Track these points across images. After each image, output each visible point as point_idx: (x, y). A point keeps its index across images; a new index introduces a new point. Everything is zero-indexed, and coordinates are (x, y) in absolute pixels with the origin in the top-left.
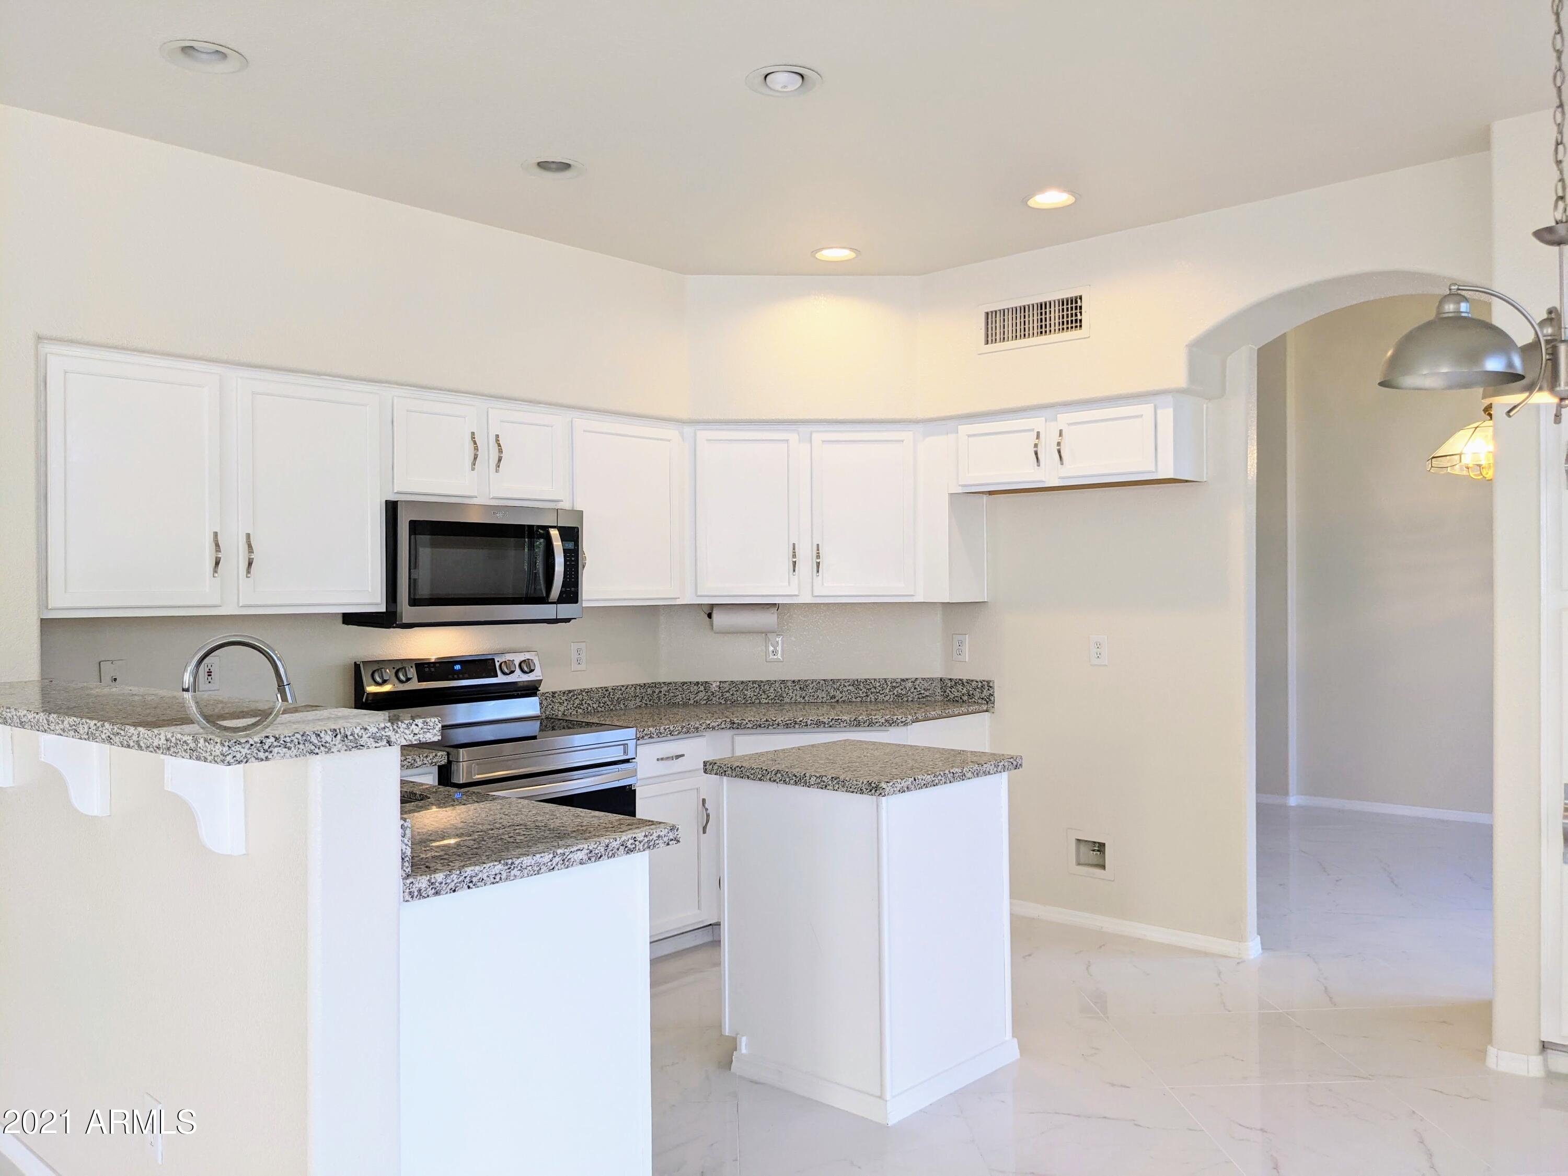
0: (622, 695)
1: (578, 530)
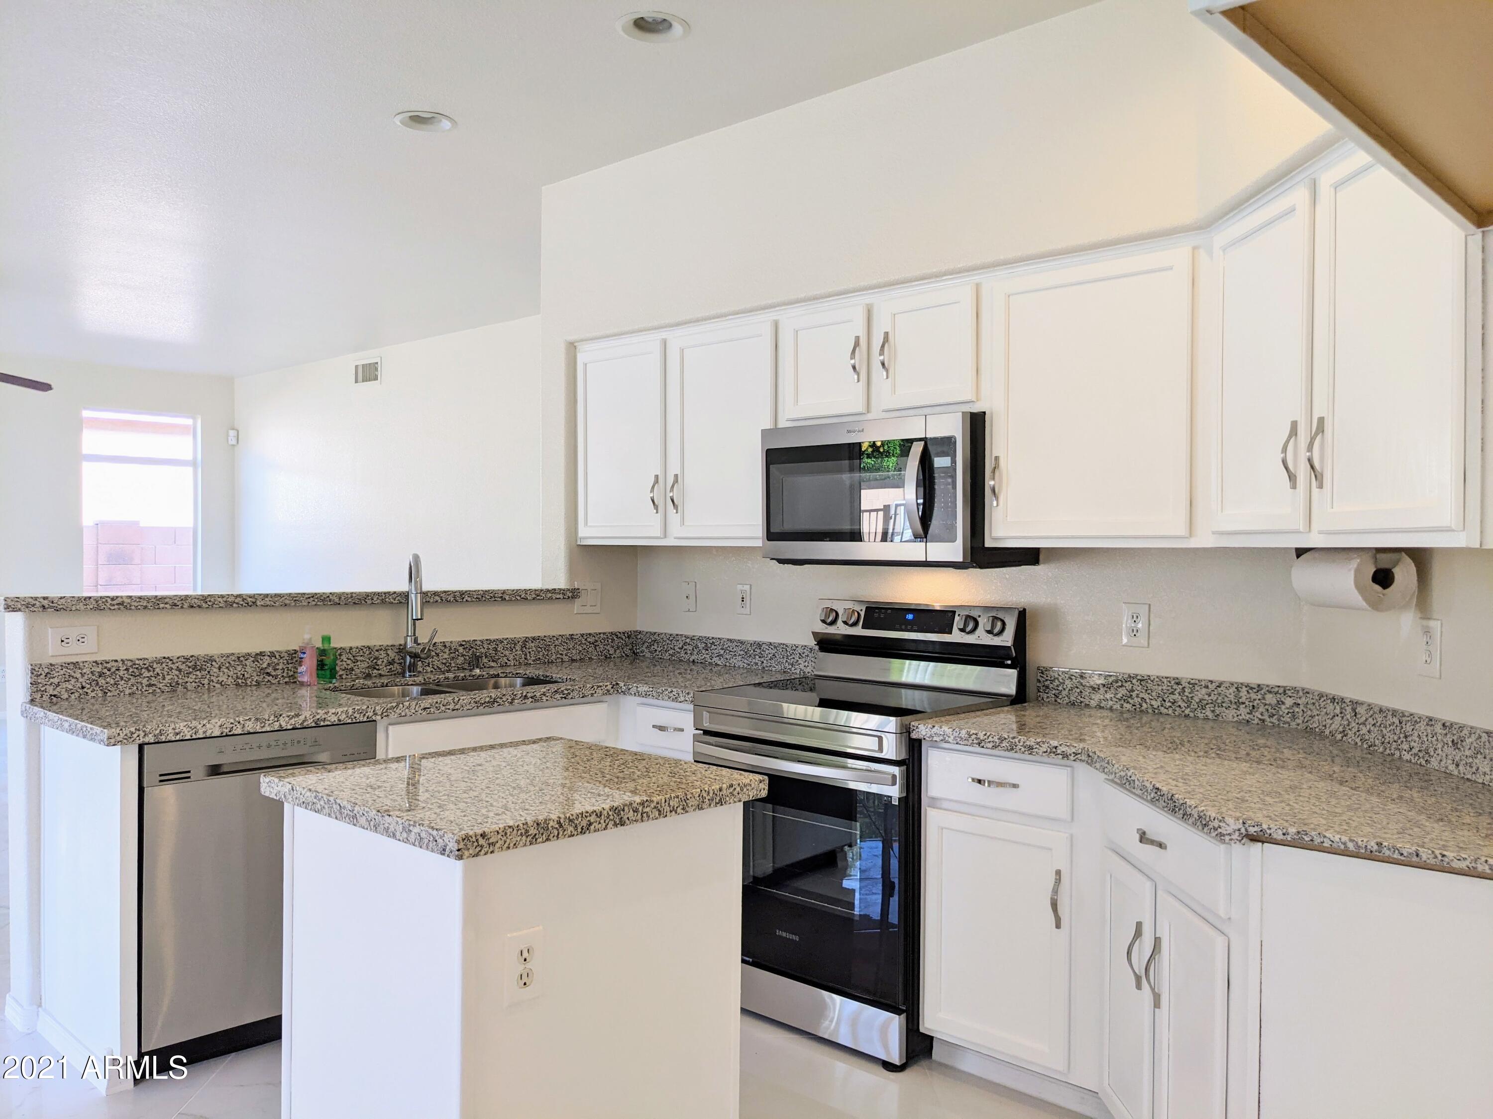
0: (1210, 695)
1: (955, 439)
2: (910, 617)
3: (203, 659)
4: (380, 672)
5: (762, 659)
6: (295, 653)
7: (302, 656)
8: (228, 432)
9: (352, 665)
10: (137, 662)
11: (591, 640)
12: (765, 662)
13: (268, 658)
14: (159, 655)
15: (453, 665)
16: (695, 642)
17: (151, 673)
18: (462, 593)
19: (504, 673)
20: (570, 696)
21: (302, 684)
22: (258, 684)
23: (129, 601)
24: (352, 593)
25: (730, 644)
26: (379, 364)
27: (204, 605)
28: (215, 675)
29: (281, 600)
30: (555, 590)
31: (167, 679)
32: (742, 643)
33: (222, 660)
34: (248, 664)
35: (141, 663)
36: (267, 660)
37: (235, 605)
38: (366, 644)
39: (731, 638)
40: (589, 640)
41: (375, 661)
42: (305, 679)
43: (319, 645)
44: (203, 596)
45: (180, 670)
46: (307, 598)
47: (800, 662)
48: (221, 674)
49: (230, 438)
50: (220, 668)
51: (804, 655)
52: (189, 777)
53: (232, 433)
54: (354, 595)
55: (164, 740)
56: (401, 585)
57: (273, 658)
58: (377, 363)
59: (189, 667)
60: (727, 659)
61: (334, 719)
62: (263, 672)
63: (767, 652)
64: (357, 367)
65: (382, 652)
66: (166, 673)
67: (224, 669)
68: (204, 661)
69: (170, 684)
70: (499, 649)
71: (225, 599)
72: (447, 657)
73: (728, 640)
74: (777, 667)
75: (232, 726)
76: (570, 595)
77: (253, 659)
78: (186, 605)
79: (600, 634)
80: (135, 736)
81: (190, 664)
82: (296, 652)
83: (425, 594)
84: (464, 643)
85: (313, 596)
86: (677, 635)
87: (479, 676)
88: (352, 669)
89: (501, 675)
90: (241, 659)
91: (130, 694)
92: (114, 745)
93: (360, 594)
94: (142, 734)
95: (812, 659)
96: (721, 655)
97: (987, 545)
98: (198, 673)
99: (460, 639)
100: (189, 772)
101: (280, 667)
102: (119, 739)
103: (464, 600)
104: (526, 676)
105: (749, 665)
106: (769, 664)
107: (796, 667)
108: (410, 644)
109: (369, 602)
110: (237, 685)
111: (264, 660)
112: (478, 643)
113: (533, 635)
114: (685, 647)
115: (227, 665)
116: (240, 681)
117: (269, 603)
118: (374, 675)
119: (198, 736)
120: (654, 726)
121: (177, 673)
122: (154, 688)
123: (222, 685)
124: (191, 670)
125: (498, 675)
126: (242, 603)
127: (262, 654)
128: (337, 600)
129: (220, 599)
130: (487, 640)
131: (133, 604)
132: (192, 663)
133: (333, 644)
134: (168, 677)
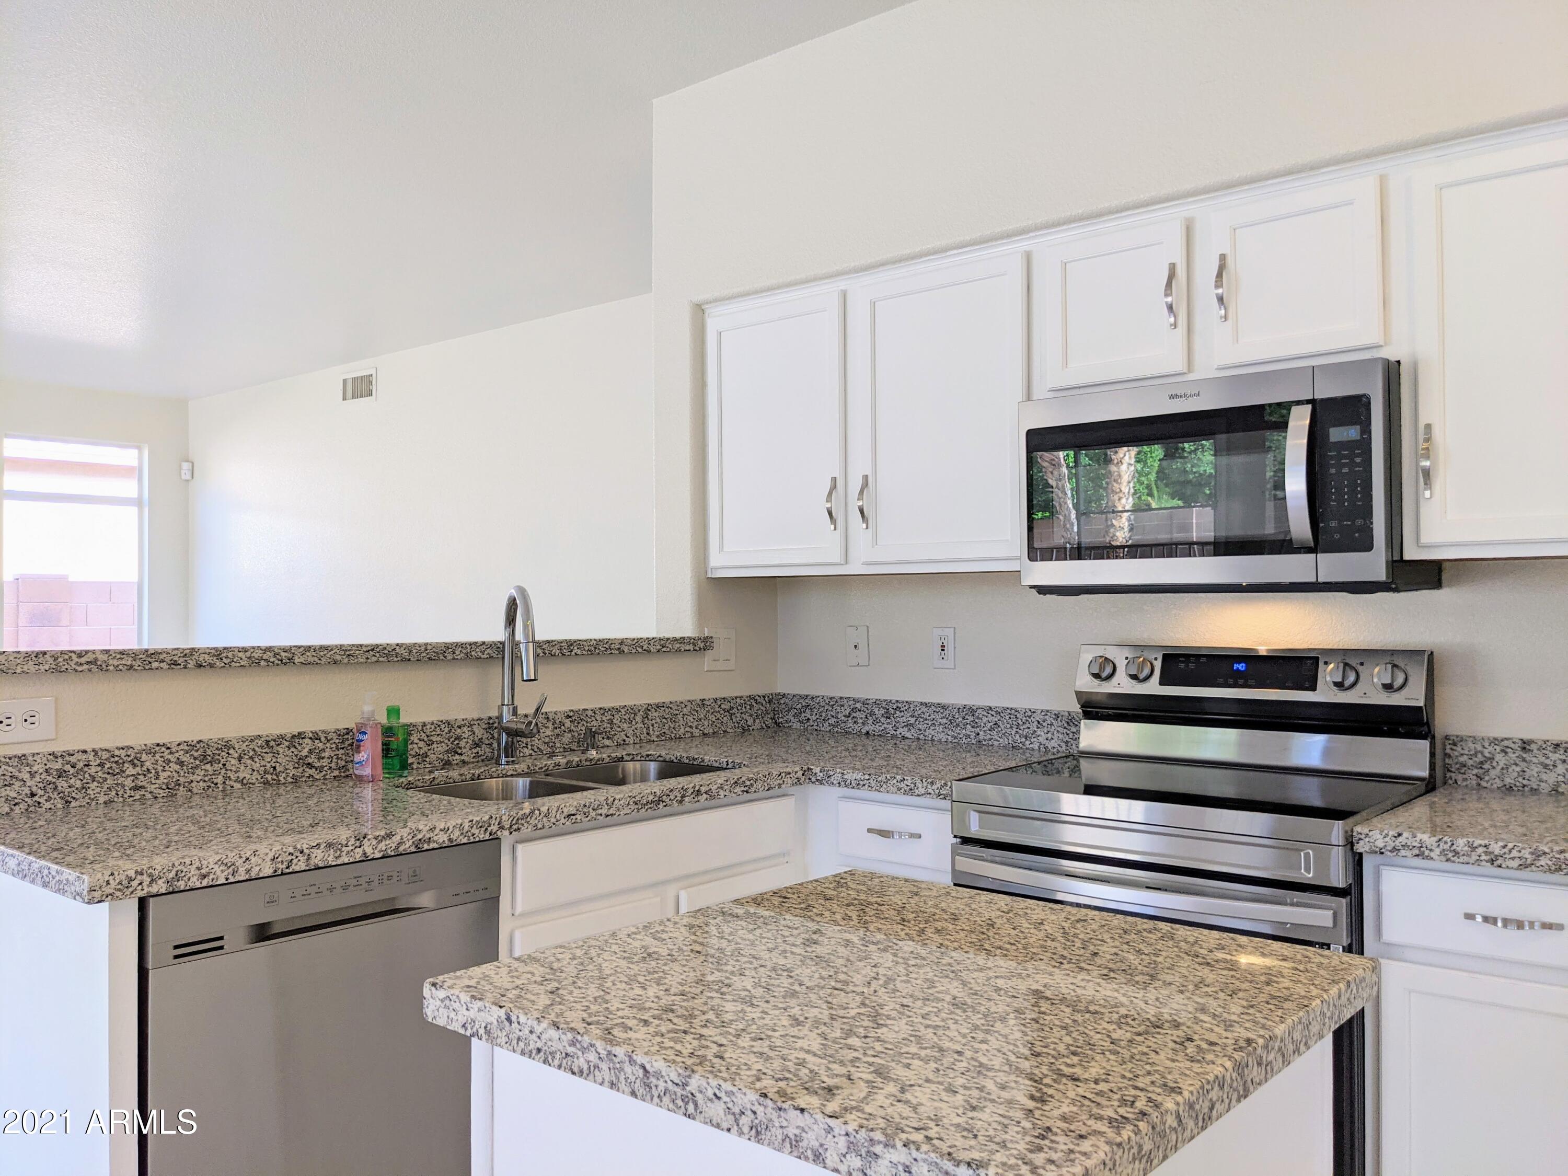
1: (1369, 399)
2: (1241, 667)
3: (216, 746)
4: (463, 758)
5: (978, 730)
6: (347, 734)
7: (361, 737)
8: (180, 466)
9: (426, 749)
10: (117, 753)
11: (726, 706)
12: (981, 733)
13: (309, 741)
14: (151, 741)
15: (558, 745)
16: (869, 707)
17: (138, 769)
18: (571, 644)
19: (629, 755)
20: (753, 789)
21: (360, 779)
22: (296, 779)
23: (105, 657)
24: (426, 644)
25: (924, 709)
26: (374, 376)
27: (218, 663)
28: (234, 769)
29: (328, 656)
30: (684, 638)
31: (162, 778)
32: (944, 707)
33: (244, 747)
34: (281, 751)
35: (123, 753)
36: (307, 745)
37: (263, 663)
38: (444, 718)
39: (927, 701)
40: (723, 706)
41: (456, 742)
42: (367, 771)
43: (384, 720)
44: (216, 649)
45: (181, 763)
46: (365, 652)
47: (1039, 733)
48: (242, 768)
49: (183, 472)
50: (240, 759)
51: (1045, 724)
52: (221, 948)
53: (186, 466)
54: (429, 647)
55: (182, 888)
56: (496, 632)
57: (317, 741)
58: (371, 375)
59: (195, 759)
60: (920, 730)
61: (443, 838)
62: (302, 762)
63: (985, 719)
64: (345, 381)
65: (465, 729)
66: (160, 769)
67: (245, 759)
68: (217, 749)
69: (167, 784)
70: (615, 721)
71: (248, 654)
72: (550, 734)
73: (922, 704)
74: (1001, 740)
75: (290, 857)
76: (702, 645)
77: (287, 744)
78: (191, 664)
79: (736, 698)
80: (135, 883)
81: (196, 754)
82: (348, 731)
83: (538, 645)
84: (571, 714)
85: (373, 648)
86: (841, 698)
87: (598, 760)
88: (426, 755)
89: (626, 758)
90: (271, 744)
91: (105, 803)
92: (99, 902)
93: (435, 646)
94: (147, 880)
95: (1059, 729)
96: (912, 725)
97: (1407, 556)
98: (208, 767)
99: (567, 709)
100: (221, 938)
101: (326, 754)
102: (108, 890)
103: (573, 653)
104: (660, 759)
105: (955, 738)
106: (989, 736)
107: (1033, 740)
108: (507, 716)
109: (450, 657)
110: (266, 783)
111: (304, 745)
112: (590, 713)
113: (657, 701)
114: (855, 715)
115: (252, 753)
116: (269, 777)
117: (311, 659)
118: (456, 762)
119: (238, 878)
120: (870, 831)
121: (177, 767)
122: (142, 792)
123: (243, 784)
124: (198, 762)
125: (622, 758)
126: (272, 660)
127: (301, 735)
128: (406, 654)
129: (241, 654)
130: (600, 709)
131: (111, 662)
132: (199, 753)
133: (405, 719)
134: (163, 775)
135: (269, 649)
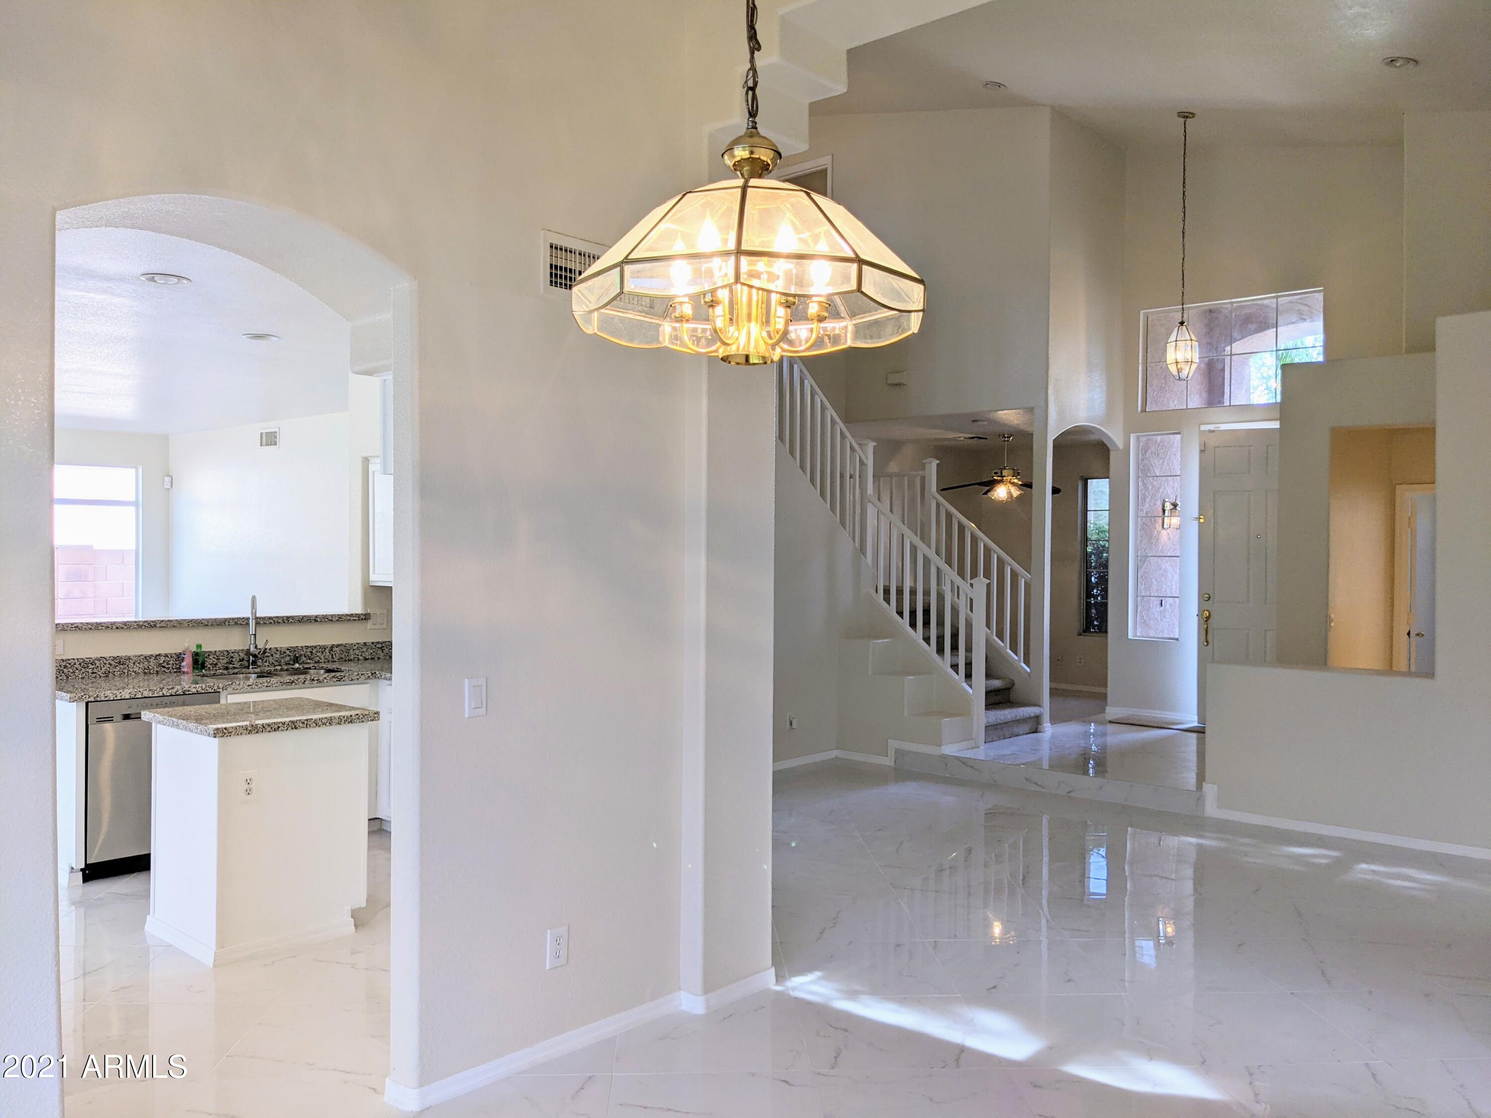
3: (124, 658)
4: (234, 665)
7: (184, 656)
8: (164, 479)
9: (216, 661)
10: (86, 660)
11: (380, 646)
13: (163, 657)
14: (99, 656)
15: (282, 661)
17: (94, 666)
18: (288, 618)
19: (314, 666)
20: (343, 680)
21: (184, 672)
22: (158, 672)
23: (81, 625)
24: (216, 619)
26: (278, 433)
27: (125, 627)
28: (132, 667)
29: (171, 624)
30: (352, 614)
33: (136, 659)
34: (151, 661)
35: (88, 660)
36: (163, 659)
37: (143, 627)
38: (225, 649)
40: (377, 646)
41: (231, 659)
42: (185, 670)
43: (194, 649)
44: (124, 622)
45: (110, 664)
46: (187, 622)
48: (135, 667)
49: (165, 484)
50: (134, 663)
53: (167, 479)
55: (99, 700)
56: (247, 613)
57: (166, 657)
58: (276, 432)
59: (116, 663)
61: (194, 690)
62: (160, 665)
64: (261, 434)
65: (235, 654)
66: (102, 666)
67: (136, 664)
69: (105, 672)
70: (313, 652)
71: (137, 624)
72: (278, 656)
75: (136, 693)
76: (363, 617)
77: (154, 658)
78: (114, 627)
79: (386, 642)
80: (84, 697)
82: (180, 654)
83: (260, 619)
84: (290, 648)
85: (191, 621)
87: (297, 668)
88: (216, 664)
89: (312, 667)
90: (147, 658)
91: (81, 678)
92: (73, 702)
93: (220, 619)
94: (88, 697)
98: (121, 666)
99: (287, 646)
100: (113, 717)
101: (171, 663)
102: (76, 699)
103: (290, 622)
104: (326, 668)
108: (252, 649)
109: (227, 624)
110: (145, 673)
111: (161, 659)
112: (299, 648)
113: (338, 643)
115: (139, 661)
116: (146, 671)
117: (164, 625)
118: (229, 667)
119: (117, 698)
121: (109, 666)
122: (95, 675)
123: (135, 673)
125: (310, 667)
126: (147, 626)
127: (160, 655)
128: (206, 623)
129: (134, 624)
130: (305, 646)
132: (118, 661)
133: (204, 649)
134: (103, 669)
135: (146, 621)
